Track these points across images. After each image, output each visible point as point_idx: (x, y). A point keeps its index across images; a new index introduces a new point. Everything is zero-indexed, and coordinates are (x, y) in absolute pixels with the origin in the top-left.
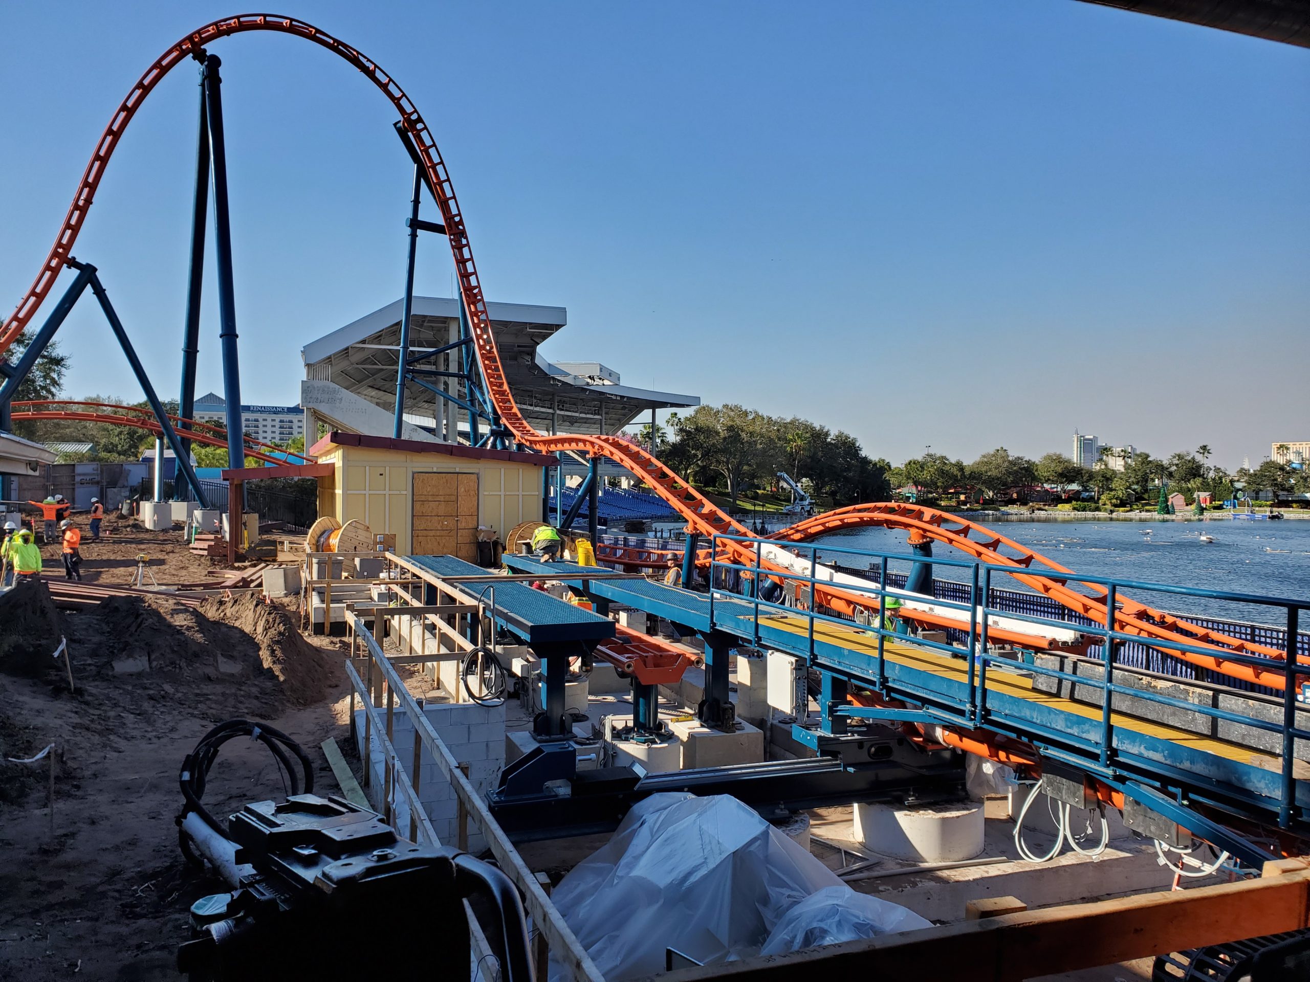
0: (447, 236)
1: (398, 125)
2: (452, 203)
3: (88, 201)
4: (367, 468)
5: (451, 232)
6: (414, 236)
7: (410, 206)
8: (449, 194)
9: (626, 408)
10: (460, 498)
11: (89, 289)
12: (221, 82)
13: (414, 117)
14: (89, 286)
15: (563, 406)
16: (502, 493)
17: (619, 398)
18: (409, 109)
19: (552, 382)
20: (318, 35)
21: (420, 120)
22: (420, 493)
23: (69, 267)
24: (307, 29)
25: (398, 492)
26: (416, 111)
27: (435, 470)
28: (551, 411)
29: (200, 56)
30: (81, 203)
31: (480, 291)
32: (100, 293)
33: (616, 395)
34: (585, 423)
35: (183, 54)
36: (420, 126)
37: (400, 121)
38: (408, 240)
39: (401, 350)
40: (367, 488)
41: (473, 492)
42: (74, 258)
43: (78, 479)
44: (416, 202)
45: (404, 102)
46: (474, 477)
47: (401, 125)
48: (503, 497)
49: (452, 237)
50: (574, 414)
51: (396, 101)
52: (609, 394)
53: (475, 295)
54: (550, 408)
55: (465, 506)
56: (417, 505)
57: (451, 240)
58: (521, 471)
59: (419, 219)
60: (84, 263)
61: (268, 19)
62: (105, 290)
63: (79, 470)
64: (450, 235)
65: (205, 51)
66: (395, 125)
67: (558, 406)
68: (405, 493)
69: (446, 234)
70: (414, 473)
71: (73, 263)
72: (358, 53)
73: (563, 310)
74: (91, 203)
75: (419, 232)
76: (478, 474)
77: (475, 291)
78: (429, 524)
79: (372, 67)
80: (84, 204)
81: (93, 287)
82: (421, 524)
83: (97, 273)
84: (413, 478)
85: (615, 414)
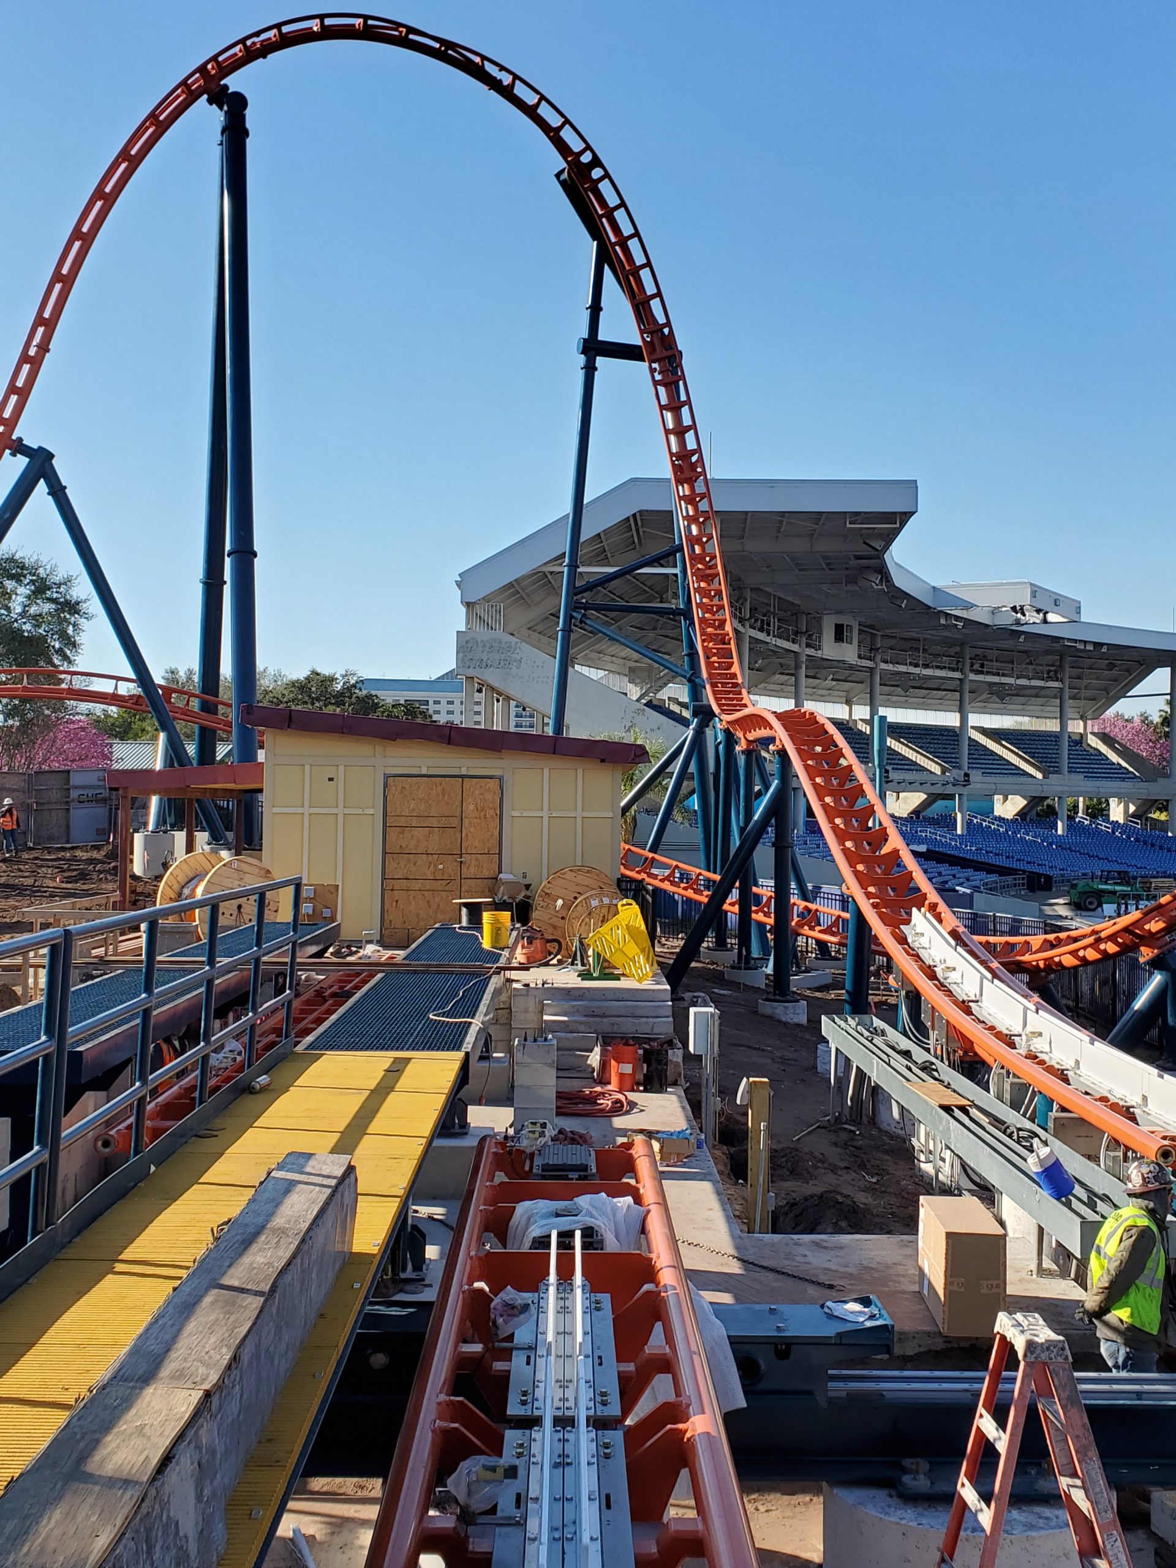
0: (646, 364)
1: (562, 178)
2: (655, 304)
3: (44, 348)
4: (307, 767)
5: (654, 357)
6: (590, 370)
7: (586, 315)
8: (650, 289)
9: (1115, 666)
10: (466, 822)
11: (42, 486)
12: (248, 136)
13: (586, 158)
14: (42, 480)
15: (982, 666)
16: (545, 814)
17: (1090, 647)
18: (576, 145)
19: (943, 621)
20: (411, 37)
21: (596, 162)
22: (398, 813)
23: (14, 455)
24: (396, 30)
25: (360, 811)
26: (588, 147)
27: (424, 771)
28: (957, 675)
29: (220, 96)
30: (32, 352)
31: (701, 458)
32: (58, 493)
33: (1085, 642)
34: (1037, 696)
35: (192, 97)
36: (596, 173)
37: (564, 170)
38: (580, 375)
39: (566, 570)
40: (306, 803)
41: (492, 812)
42: (20, 440)
43: (74, 794)
44: (596, 309)
45: (567, 134)
46: (493, 784)
47: (565, 176)
48: (546, 820)
49: (655, 365)
50: (1004, 680)
51: (554, 135)
52: (1069, 640)
53: (693, 466)
54: (957, 670)
55: (475, 836)
56: (392, 834)
57: (652, 371)
58: (580, 772)
59: (600, 338)
60: (35, 447)
61: (328, 22)
62: (65, 487)
63: (76, 779)
64: (651, 361)
65: (226, 87)
66: (558, 176)
67: (972, 665)
68: (371, 811)
69: (644, 361)
70: (387, 777)
71: (19, 448)
72: (484, 58)
73: (912, 486)
74: (48, 351)
75: (600, 361)
76: (501, 778)
77: (694, 459)
78: (413, 869)
79: (507, 79)
80: (37, 353)
81: (49, 484)
82: (398, 869)
83: (54, 462)
84: (386, 786)
85: (1097, 679)
